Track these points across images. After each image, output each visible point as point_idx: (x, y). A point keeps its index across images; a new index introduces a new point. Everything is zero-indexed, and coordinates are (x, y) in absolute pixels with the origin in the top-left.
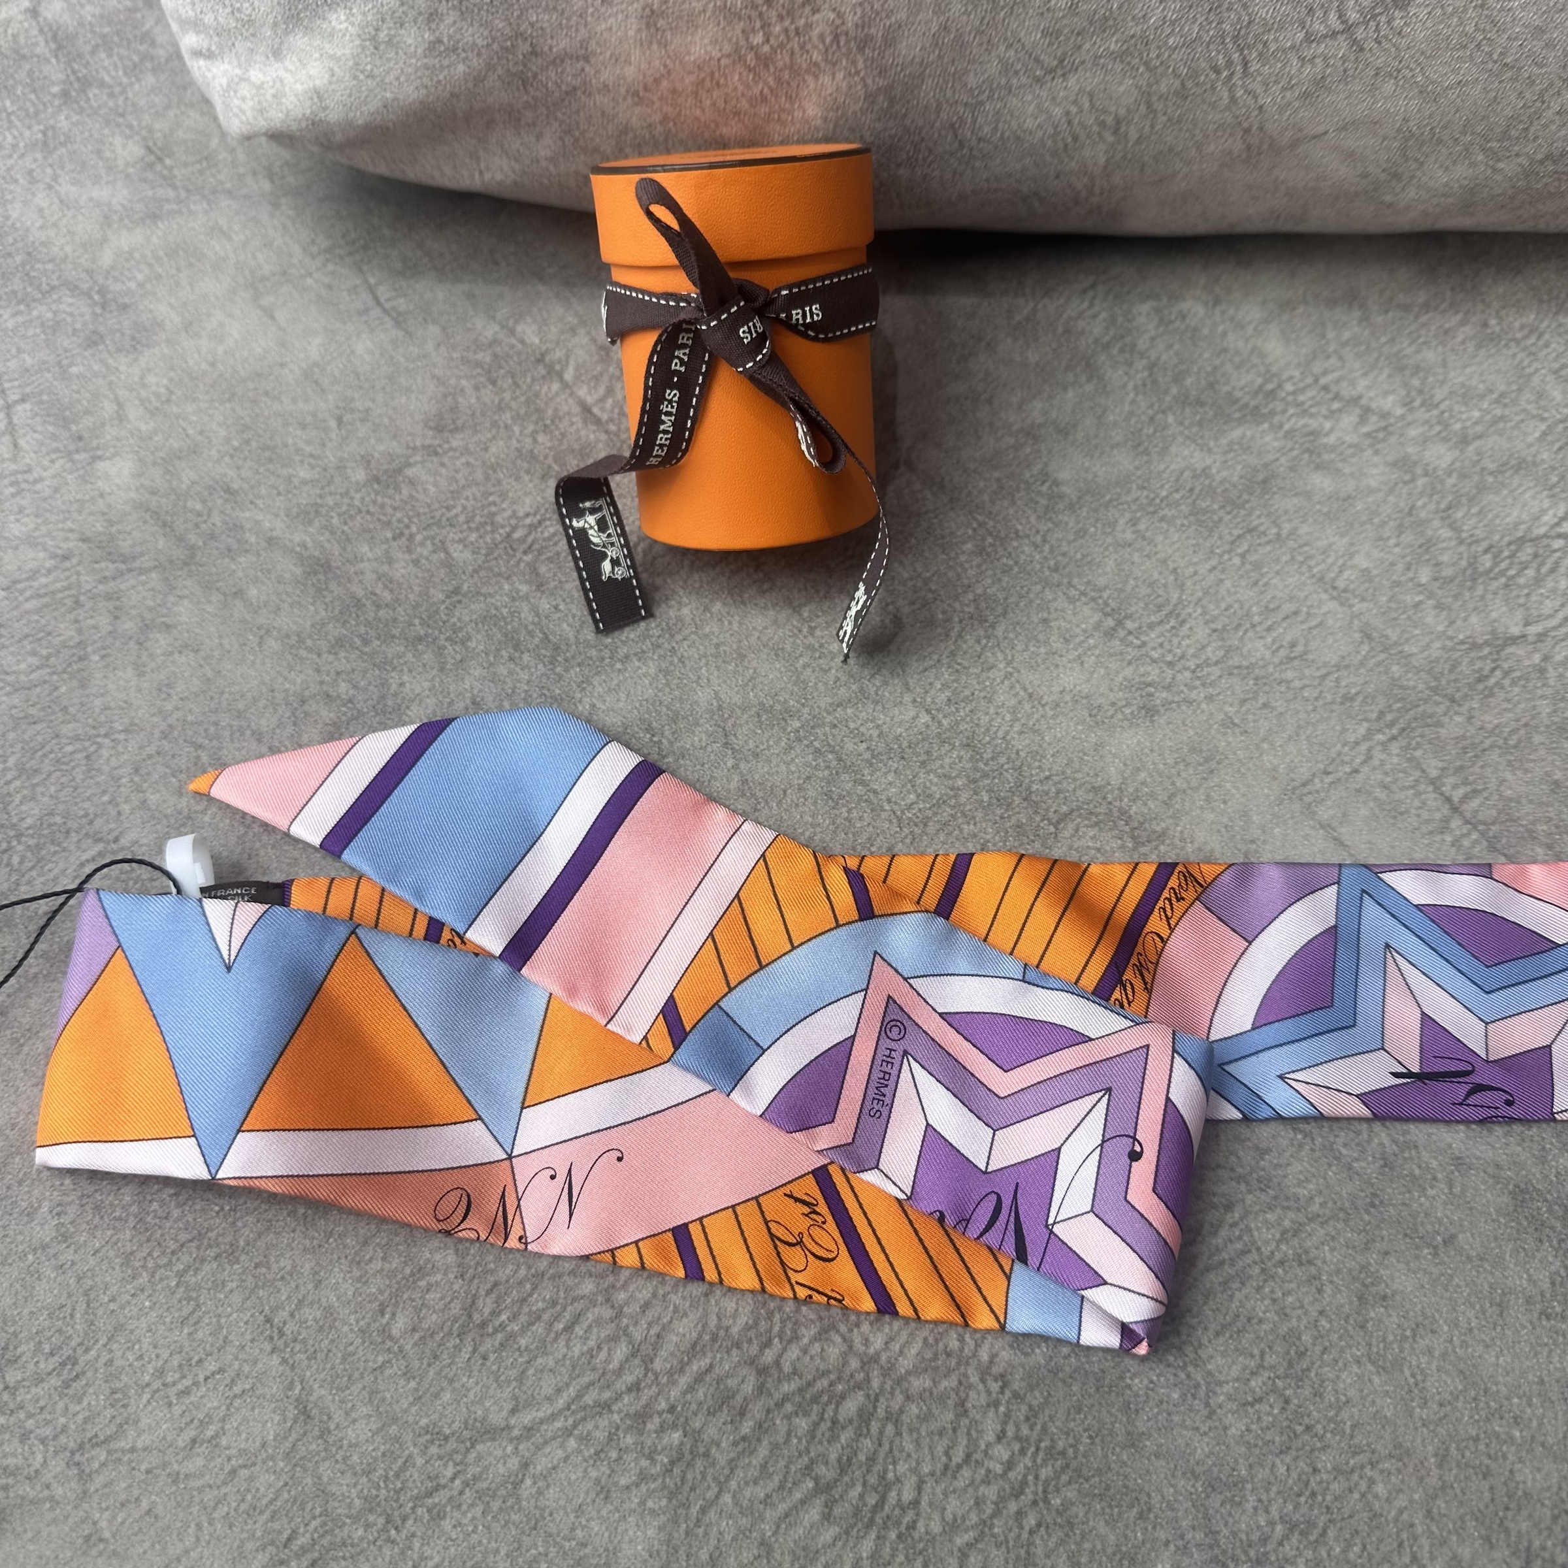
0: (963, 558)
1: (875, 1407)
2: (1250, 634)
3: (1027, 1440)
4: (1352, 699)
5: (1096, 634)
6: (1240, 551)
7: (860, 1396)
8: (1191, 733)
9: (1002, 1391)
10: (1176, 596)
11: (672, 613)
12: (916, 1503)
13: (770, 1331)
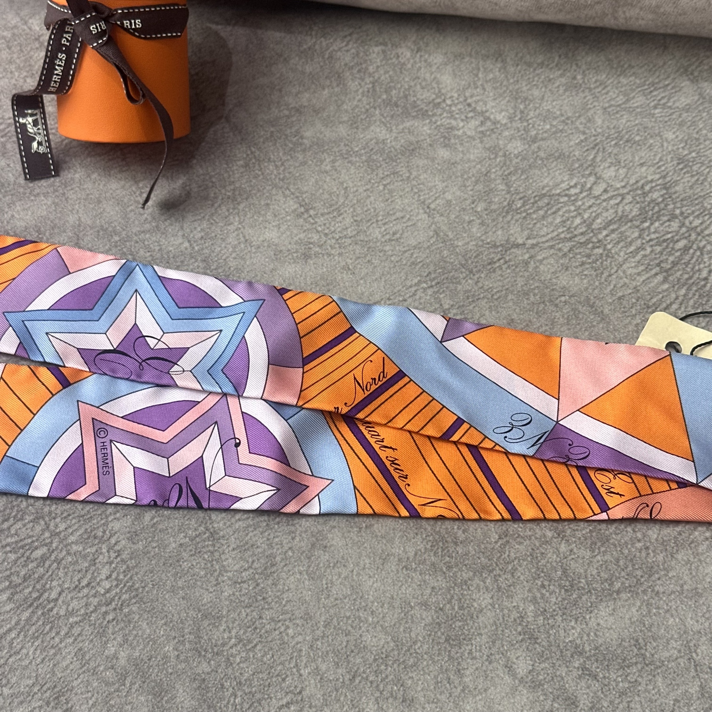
0: (235, 168)
1: (50, 555)
2: (374, 225)
3: (121, 581)
4: (417, 264)
5: (292, 215)
6: (384, 183)
7: (45, 549)
8: (325, 270)
9: (116, 557)
10: (342, 201)
11: (69, 176)
12: (56, 600)
13: (10, 514)
